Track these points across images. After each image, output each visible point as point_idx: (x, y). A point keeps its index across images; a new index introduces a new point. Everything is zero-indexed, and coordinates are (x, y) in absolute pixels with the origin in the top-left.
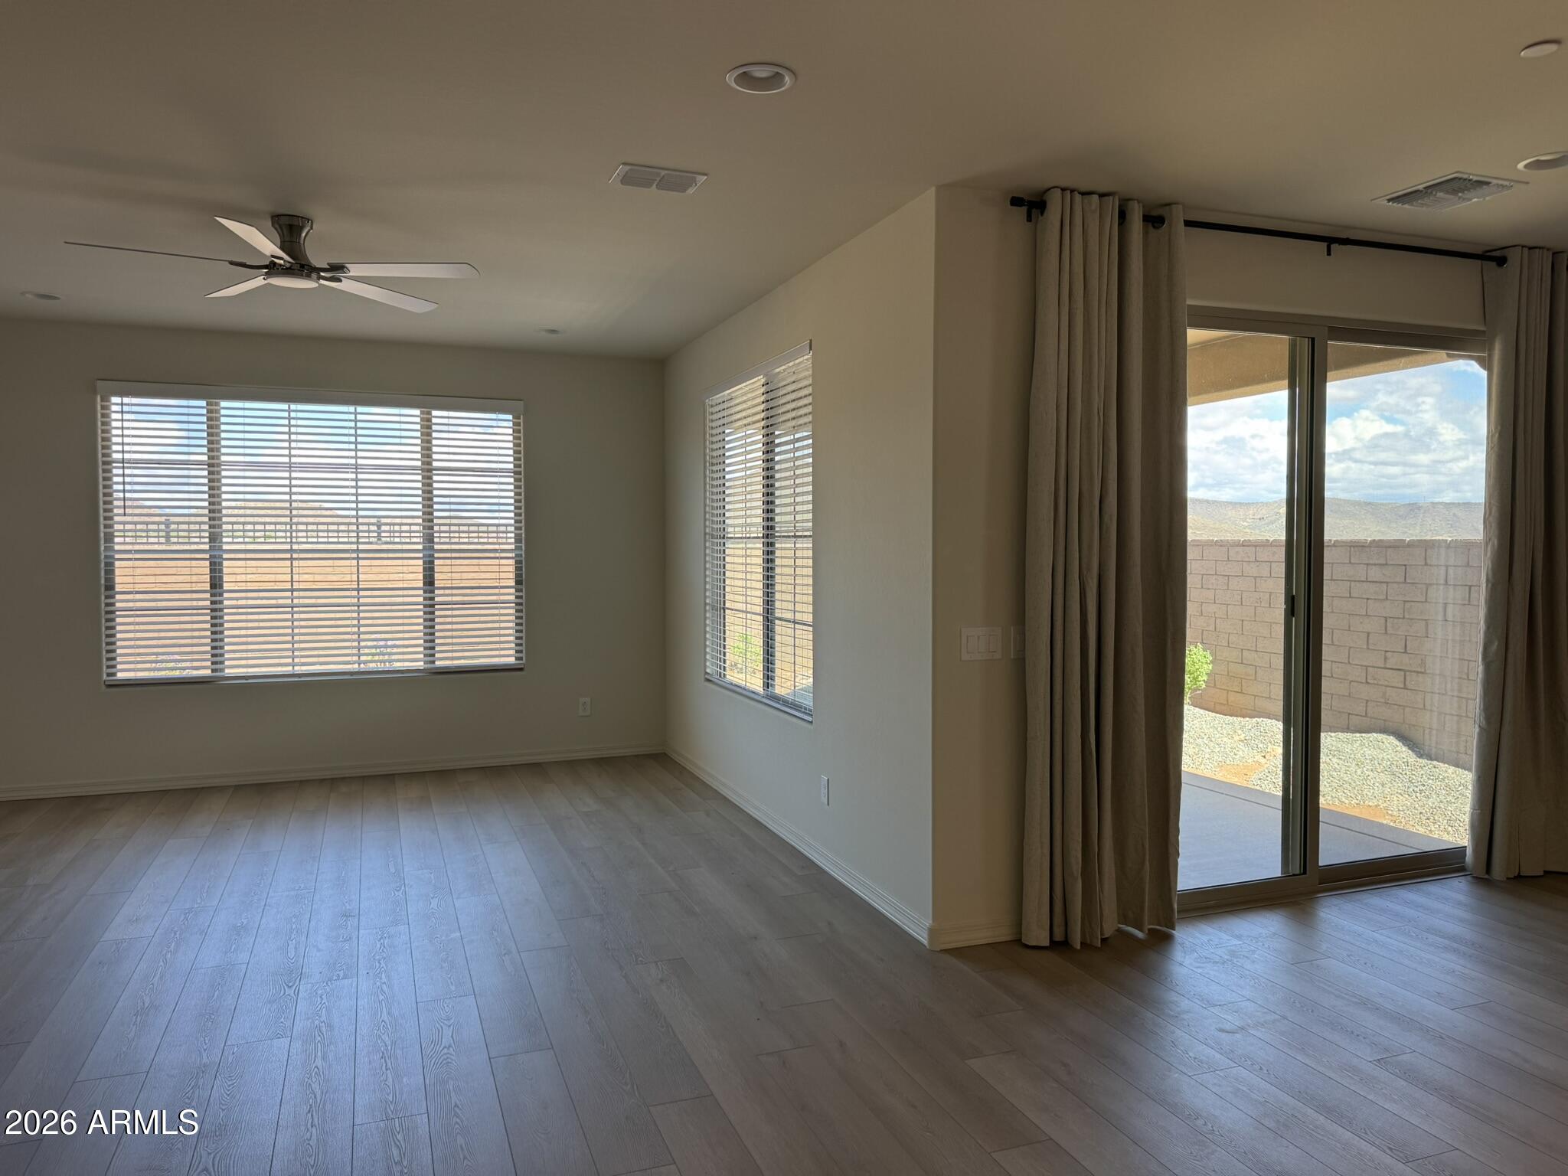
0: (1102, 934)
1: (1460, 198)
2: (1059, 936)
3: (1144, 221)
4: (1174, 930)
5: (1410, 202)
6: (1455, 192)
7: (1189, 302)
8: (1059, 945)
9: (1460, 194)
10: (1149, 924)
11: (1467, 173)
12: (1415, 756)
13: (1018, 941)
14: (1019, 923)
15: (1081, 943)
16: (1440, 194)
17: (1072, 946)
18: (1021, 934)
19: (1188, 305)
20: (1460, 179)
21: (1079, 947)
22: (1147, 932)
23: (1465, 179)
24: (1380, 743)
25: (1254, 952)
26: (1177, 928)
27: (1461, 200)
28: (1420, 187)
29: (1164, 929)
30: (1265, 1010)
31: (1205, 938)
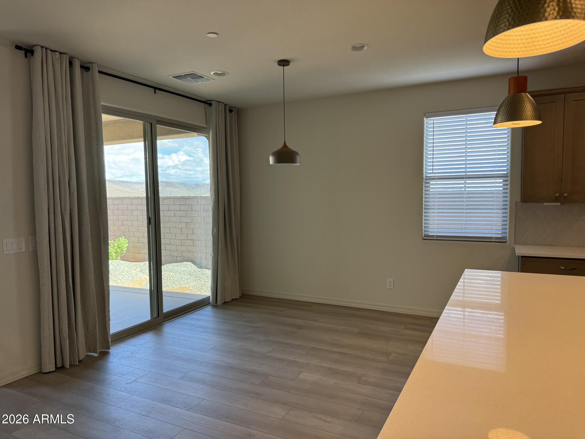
0: (78, 359)
1: (195, 81)
2: (59, 365)
3: (81, 67)
4: (110, 349)
5: (180, 79)
6: (194, 78)
7: (102, 103)
8: (60, 369)
9: (195, 79)
10: (99, 350)
11: (197, 73)
12: (197, 268)
13: (41, 373)
14: (40, 364)
15: (69, 365)
16: (189, 78)
17: (65, 368)
18: (41, 368)
19: (102, 105)
20: (195, 74)
21: (68, 367)
22: (99, 353)
23: (196, 75)
24: (187, 265)
25: (140, 350)
26: (111, 349)
27: (196, 82)
28: (183, 75)
29: (106, 350)
30: (144, 371)
31: (122, 350)
